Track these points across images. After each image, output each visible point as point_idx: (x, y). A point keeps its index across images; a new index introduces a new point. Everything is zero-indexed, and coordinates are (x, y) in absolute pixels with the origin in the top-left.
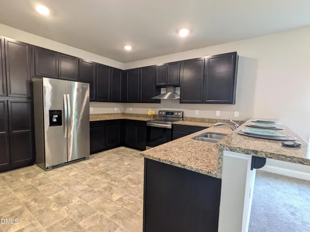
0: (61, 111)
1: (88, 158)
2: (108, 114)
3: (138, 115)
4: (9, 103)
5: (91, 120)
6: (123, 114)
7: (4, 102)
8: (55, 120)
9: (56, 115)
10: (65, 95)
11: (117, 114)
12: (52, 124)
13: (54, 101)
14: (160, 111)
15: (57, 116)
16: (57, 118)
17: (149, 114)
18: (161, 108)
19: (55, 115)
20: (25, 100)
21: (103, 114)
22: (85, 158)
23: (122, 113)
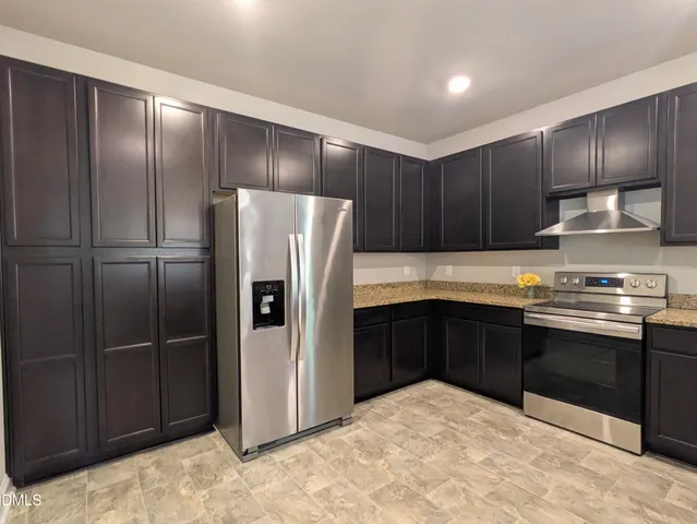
0: (283, 282)
1: (350, 421)
2: (388, 285)
3: (473, 288)
4: (161, 264)
5: (356, 306)
6: (427, 284)
7: (149, 263)
8: (266, 310)
9: (270, 294)
10: (292, 237)
11: (410, 284)
12: (259, 320)
13: (262, 255)
14: (559, 275)
15: (270, 298)
16: (271, 304)
17: (521, 284)
18: (562, 263)
19: (266, 294)
20: (195, 254)
21: (377, 285)
22: (341, 419)
23: (421, 281)
